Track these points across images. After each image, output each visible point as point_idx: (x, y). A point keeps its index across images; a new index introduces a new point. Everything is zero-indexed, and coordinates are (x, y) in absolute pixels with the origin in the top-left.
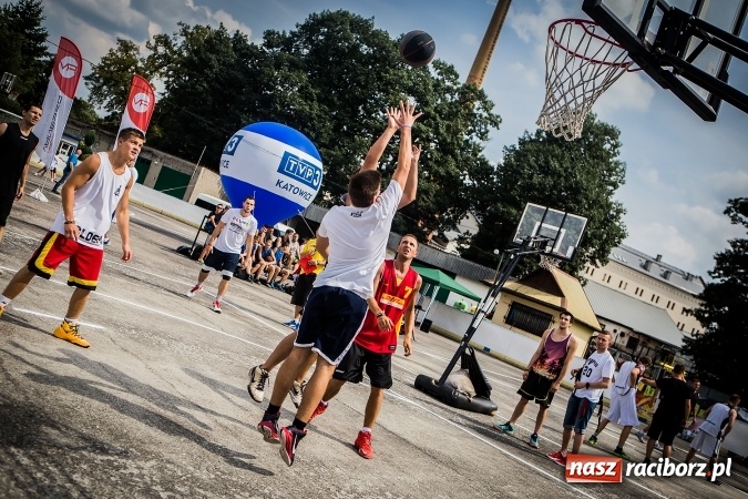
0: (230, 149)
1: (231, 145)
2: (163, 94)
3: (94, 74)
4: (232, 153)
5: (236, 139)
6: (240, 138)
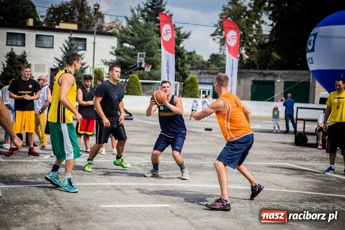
0: (310, 48)
1: (310, 44)
2: (272, 25)
3: (217, 30)
4: (313, 50)
5: (312, 38)
6: (315, 35)
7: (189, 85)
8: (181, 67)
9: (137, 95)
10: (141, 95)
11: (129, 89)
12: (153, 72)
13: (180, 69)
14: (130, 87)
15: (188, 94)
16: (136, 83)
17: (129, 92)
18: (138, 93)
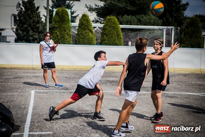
7: (189, 30)
8: (176, 13)
9: (116, 44)
10: (121, 45)
11: (105, 37)
12: (143, 17)
13: (175, 15)
14: (105, 34)
15: (187, 42)
16: (115, 28)
17: (104, 40)
18: (117, 41)
